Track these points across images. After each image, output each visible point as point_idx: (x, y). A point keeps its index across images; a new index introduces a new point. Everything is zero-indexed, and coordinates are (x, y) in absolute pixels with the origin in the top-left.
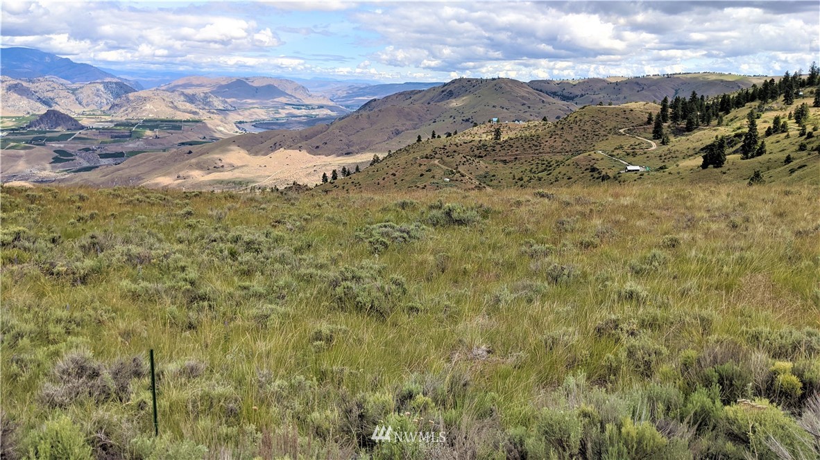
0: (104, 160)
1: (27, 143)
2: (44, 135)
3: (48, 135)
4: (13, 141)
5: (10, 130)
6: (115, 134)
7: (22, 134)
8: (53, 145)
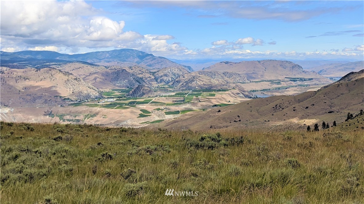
0: (167, 116)
1: (126, 105)
2: (135, 100)
3: (137, 100)
4: (119, 104)
5: (118, 97)
6: (175, 100)
7: (124, 100)
8: (140, 106)
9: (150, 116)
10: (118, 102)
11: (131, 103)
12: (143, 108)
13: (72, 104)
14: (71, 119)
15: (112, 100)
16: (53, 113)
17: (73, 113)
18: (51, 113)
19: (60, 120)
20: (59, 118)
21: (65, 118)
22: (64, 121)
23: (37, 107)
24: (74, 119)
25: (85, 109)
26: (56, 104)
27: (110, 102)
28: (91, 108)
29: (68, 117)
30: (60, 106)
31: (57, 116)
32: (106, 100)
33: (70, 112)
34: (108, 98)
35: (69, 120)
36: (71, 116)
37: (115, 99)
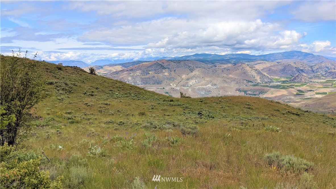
0: (317, 95)
1: (287, 87)
2: (294, 84)
3: (296, 84)
4: (283, 86)
5: (283, 82)
6: (325, 85)
7: (287, 83)
8: (297, 88)
9: (304, 94)
10: (282, 84)
11: (291, 85)
12: (299, 89)
13: (252, 85)
14: (251, 93)
15: (278, 83)
16: (241, 89)
17: (253, 90)
18: (240, 89)
19: (245, 94)
20: (244, 93)
21: (248, 93)
22: (247, 94)
23: (232, 86)
24: (253, 93)
25: (260, 88)
26: (243, 84)
27: (277, 84)
28: (264, 88)
29: (249, 92)
30: (245, 85)
31: (243, 91)
32: (274, 83)
33: (251, 89)
34: (276, 82)
35: (249, 94)
36: (251, 92)
37: (281, 83)
